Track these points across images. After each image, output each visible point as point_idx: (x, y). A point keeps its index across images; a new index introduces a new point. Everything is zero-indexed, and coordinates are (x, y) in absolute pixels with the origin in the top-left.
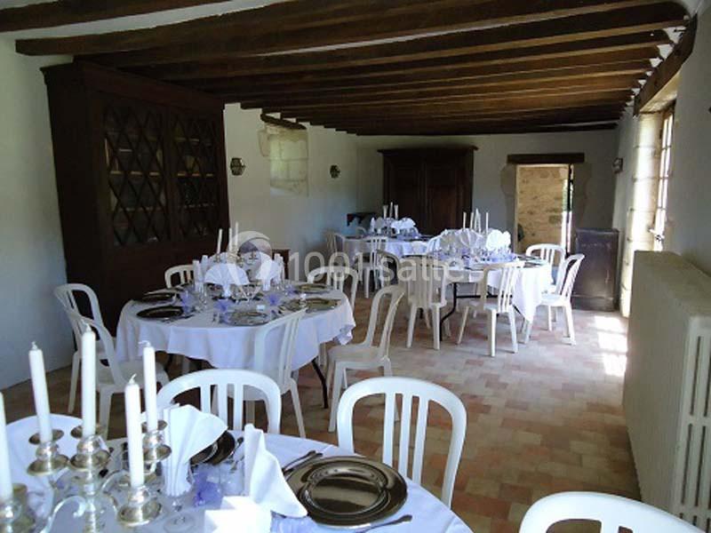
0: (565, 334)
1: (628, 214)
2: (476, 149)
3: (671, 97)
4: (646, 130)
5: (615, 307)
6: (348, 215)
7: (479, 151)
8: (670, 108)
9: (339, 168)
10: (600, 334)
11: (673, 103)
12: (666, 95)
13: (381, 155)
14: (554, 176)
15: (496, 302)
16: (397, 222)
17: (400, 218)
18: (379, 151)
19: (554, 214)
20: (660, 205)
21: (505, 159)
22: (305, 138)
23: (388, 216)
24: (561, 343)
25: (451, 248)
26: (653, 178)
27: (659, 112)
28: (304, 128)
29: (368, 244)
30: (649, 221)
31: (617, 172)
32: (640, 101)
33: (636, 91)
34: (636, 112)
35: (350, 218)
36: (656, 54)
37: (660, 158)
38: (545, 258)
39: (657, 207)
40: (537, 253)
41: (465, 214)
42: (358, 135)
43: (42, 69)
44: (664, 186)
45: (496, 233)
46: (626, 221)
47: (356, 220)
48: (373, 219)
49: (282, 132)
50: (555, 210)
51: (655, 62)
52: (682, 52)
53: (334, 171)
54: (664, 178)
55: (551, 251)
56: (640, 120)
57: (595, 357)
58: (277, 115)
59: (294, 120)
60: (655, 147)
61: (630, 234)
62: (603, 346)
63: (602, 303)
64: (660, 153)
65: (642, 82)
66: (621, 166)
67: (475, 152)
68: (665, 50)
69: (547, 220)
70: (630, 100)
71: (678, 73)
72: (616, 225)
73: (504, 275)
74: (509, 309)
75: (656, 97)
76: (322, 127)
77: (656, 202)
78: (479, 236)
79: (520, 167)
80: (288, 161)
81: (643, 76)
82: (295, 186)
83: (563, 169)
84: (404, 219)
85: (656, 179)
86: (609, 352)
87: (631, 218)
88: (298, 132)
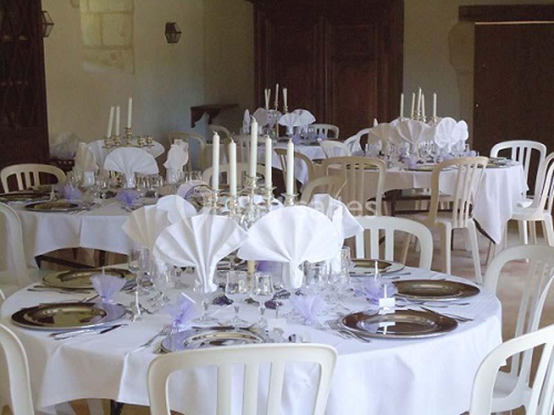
6: (193, 109)
9: (180, 26)
15: (451, 217)
16: (287, 115)
17: (290, 111)
23: (272, 107)
25: (384, 145)
35: (197, 113)
38: (517, 160)
40: (506, 153)
47: (205, 118)
48: (247, 112)
53: (171, 31)
55: (526, 149)
73: (462, 176)
74: (468, 223)
78: (425, 126)
80: (100, 14)
82: (113, 57)
84: (298, 111)
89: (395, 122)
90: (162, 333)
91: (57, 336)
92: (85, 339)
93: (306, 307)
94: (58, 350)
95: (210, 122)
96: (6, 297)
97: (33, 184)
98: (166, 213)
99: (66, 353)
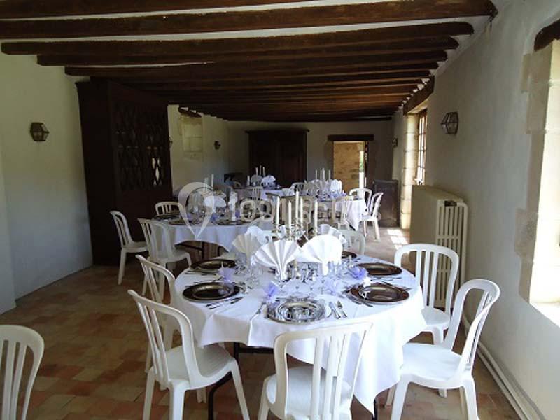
0: (374, 238)
1: (403, 171)
2: (308, 131)
3: (423, 108)
4: (411, 124)
5: (397, 224)
6: (225, 175)
7: (311, 132)
8: (423, 113)
9: (220, 143)
10: (392, 237)
11: (425, 110)
12: (421, 107)
13: (247, 134)
14: (354, 148)
16: (265, 178)
17: (266, 176)
18: (247, 132)
19: (354, 173)
20: (419, 165)
21: (326, 138)
22: (200, 123)
23: (259, 174)
24: (372, 241)
26: (416, 150)
27: (417, 114)
28: (200, 116)
29: (250, 192)
30: (414, 174)
31: (395, 146)
32: (407, 108)
33: (405, 102)
34: (405, 113)
35: (226, 177)
36: (416, 87)
37: (418, 139)
39: (418, 166)
41: (316, 172)
42: (229, 120)
43: (76, 84)
44: (422, 155)
45: (336, 181)
46: (402, 175)
48: (249, 176)
49: (185, 119)
50: (355, 171)
51: (415, 91)
52: (429, 90)
53: (217, 145)
54: (421, 151)
56: (407, 118)
57: (391, 247)
58: (186, 109)
59: (195, 111)
60: (414, 133)
61: (404, 181)
62: (394, 242)
63: (390, 222)
64: (418, 137)
65: (408, 98)
66: (397, 143)
67: (308, 133)
68: (421, 87)
69: (350, 177)
70: (401, 106)
71: (427, 100)
72: (395, 177)
75: (416, 108)
76: (209, 116)
77: (417, 164)
78: (326, 183)
79: (335, 142)
80: (189, 138)
81: (410, 96)
82: (195, 155)
83: (360, 145)
84: (269, 176)
85: (417, 150)
86: (398, 245)
87: (404, 172)
88: (196, 119)
89: (313, 181)
90: (264, 304)
91: (210, 307)
92: (224, 308)
93: (333, 286)
94: (212, 316)
95: (231, 180)
96: (176, 278)
97: (169, 210)
98: (256, 237)
99: (217, 318)
